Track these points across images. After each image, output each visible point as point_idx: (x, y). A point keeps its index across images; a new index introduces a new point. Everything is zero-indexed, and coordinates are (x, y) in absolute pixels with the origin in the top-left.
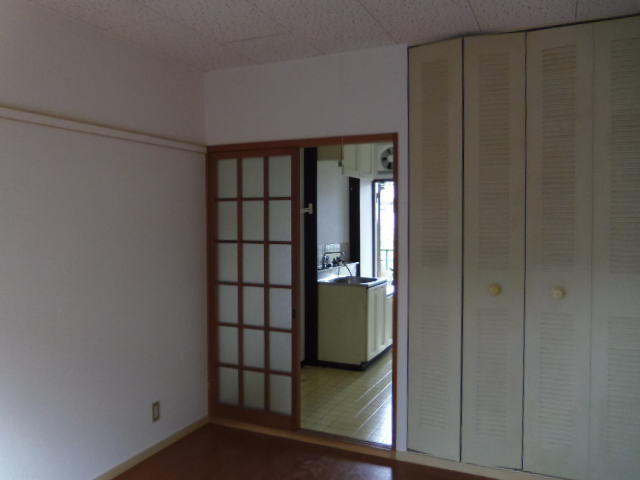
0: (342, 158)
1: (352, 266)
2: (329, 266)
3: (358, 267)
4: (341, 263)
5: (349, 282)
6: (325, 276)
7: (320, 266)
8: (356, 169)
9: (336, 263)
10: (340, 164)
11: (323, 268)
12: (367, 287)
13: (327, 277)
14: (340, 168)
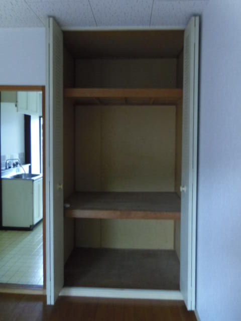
0: (17, 102)
1: (26, 167)
2: (10, 167)
3: (30, 167)
4: (18, 165)
5: (23, 177)
6: (6, 174)
7: (3, 168)
8: (27, 109)
9: (15, 165)
10: (16, 106)
11: (6, 169)
12: (33, 181)
13: (8, 174)
14: (16, 108)
